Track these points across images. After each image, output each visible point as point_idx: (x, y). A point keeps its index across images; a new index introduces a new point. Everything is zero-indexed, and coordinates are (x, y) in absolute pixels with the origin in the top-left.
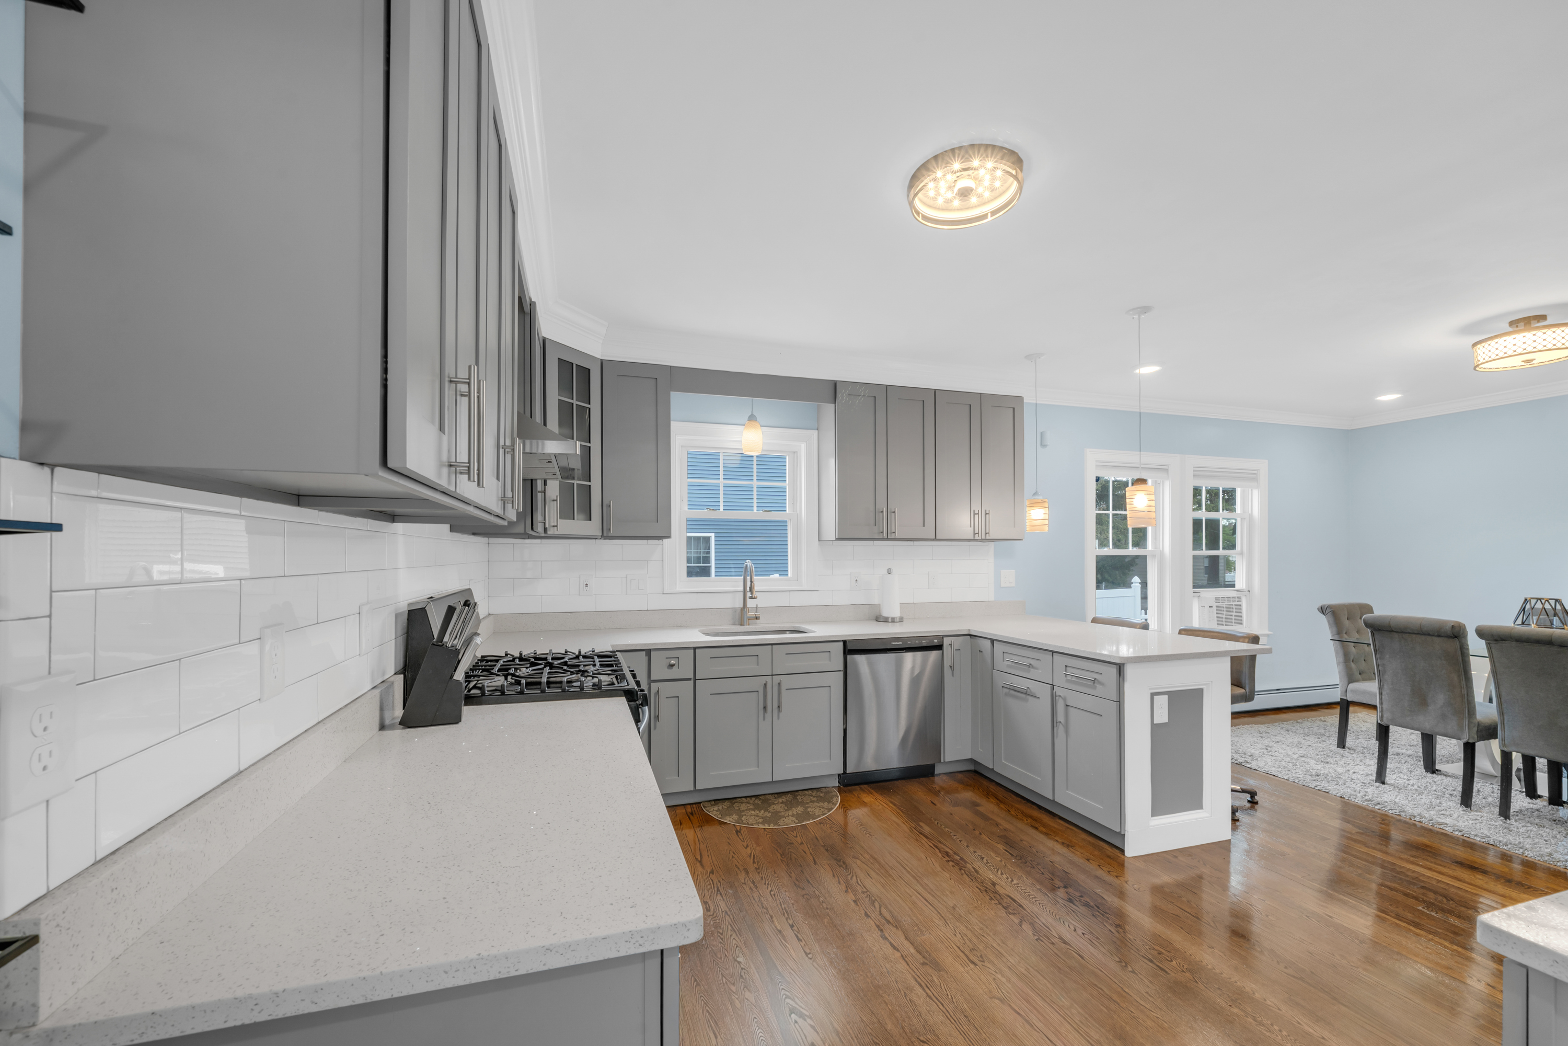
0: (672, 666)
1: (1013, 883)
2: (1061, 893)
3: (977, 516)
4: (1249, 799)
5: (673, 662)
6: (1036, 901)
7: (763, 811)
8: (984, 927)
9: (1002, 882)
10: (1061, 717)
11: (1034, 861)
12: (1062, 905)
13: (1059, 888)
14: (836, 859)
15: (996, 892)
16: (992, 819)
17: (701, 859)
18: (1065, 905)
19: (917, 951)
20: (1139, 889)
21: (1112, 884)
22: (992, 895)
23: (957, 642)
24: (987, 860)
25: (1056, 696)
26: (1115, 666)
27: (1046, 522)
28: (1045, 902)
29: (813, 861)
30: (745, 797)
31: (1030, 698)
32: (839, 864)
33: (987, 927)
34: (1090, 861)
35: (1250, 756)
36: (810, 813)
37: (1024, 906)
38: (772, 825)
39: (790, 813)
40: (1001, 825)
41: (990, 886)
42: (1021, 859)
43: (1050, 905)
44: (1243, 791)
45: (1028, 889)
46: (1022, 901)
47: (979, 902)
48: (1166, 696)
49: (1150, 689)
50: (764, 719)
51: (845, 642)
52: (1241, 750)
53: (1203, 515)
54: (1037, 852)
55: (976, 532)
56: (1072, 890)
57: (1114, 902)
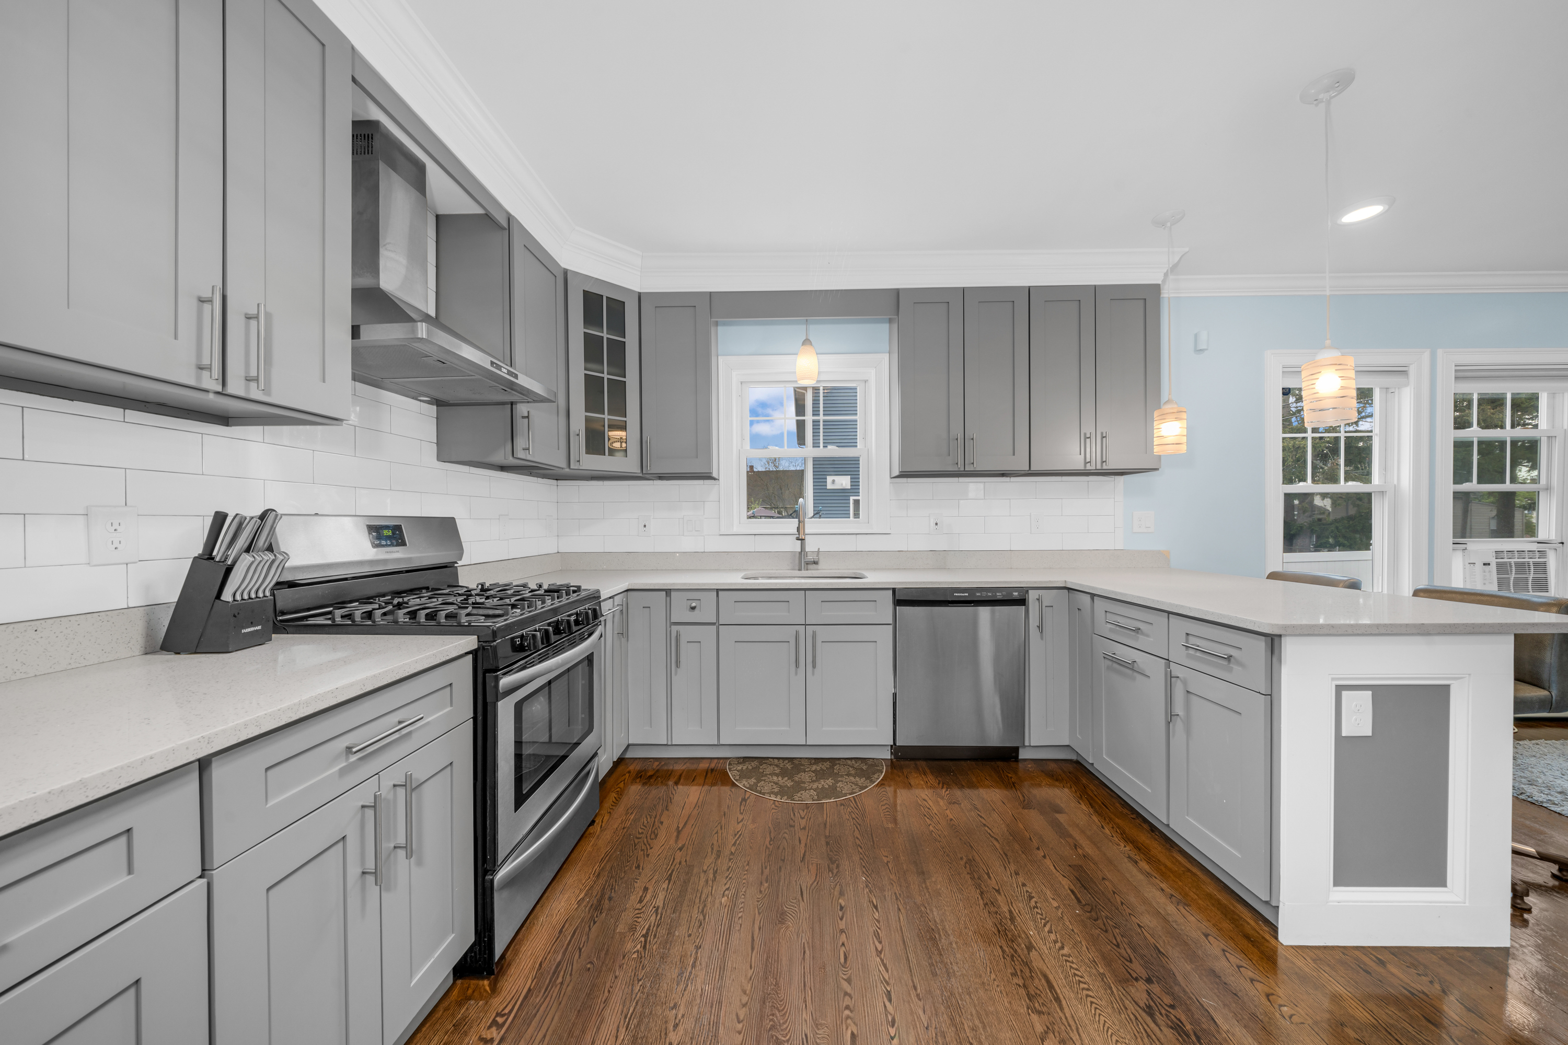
0: (693, 608)
1: (1062, 952)
2: (1139, 991)
3: (1088, 440)
4: (1556, 872)
5: (694, 605)
6: (1087, 996)
7: (786, 778)
8: (980, 1025)
9: (1045, 948)
10: (1179, 709)
11: (1111, 919)
12: (1132, 1016)
13: (1136, 979)
14: (831, 859)
15: (1027, 964)
16: (1071, 836)
17: (682, 828)
18: (1136, 1018)
20: (1291, 1017)
21: (1240, 994)
22: (1018, 968)
23: (1048, 597)
24: (1036, 903)
25: (1171, 677)
26: (1263, 638)
27: (1184, 439)
28: (1103, 1003)
29: (802, 856)
30: (778, 759)
31: (1138, 676)
32: (831, 866)
33: (984, 1027)
34: (1210, 938)
35: (1560, 793)
36: (838, 789)
37: (1064, 1002)
38: (786, 797)
39: (815, 786)
40: (1082, 848)
41: (1022, 949)
42: (1090, 912)
43: (1110, 1010)
44: (1543, 857)
45: (1083, 969)
46: (1064, 990)
47: (993, 976)
48: (1370, 693)
49: (1333, 679)
50: (796, 674)
51: (894, 590)
52: (1540, 781)
53: (1475, 433)
54: (1122, 903)
55: (1088, 460)
56: (1158, 989)
57: (1233, 1035)
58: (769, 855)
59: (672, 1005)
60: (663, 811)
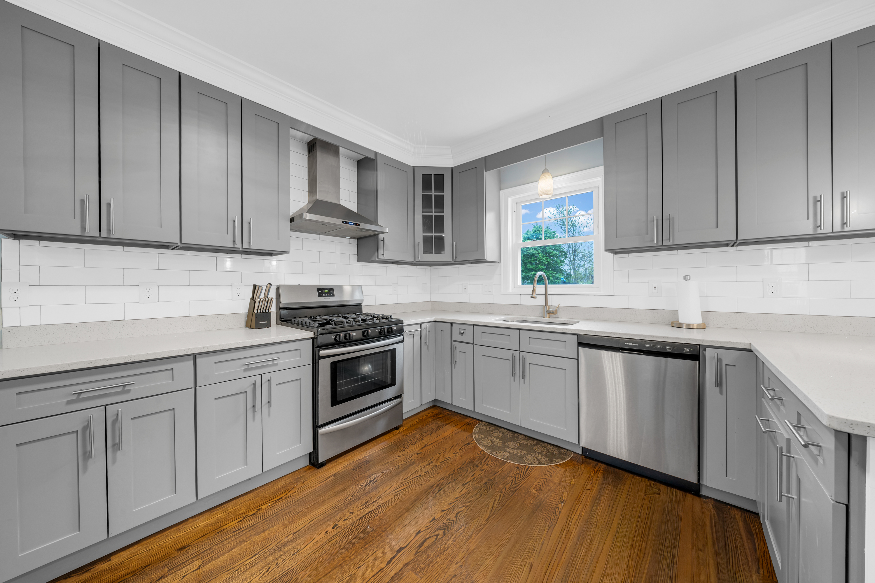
0: (462, 334)
3: (819, 204)
5: (462, 331)
7: (501, 441)
10: (793, 491)
19: (393, 576)
23: (730, 356)
30: (508, 430)
36: (525, 458)
38: (490, 451)
39: (512, 451)
50: (514, 381)
51: (578, 335)
55: (819, 224)
58: (451, 474)
59: (352, 512)
60: (428, 434)
